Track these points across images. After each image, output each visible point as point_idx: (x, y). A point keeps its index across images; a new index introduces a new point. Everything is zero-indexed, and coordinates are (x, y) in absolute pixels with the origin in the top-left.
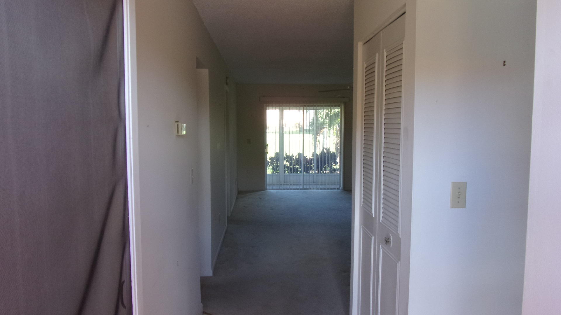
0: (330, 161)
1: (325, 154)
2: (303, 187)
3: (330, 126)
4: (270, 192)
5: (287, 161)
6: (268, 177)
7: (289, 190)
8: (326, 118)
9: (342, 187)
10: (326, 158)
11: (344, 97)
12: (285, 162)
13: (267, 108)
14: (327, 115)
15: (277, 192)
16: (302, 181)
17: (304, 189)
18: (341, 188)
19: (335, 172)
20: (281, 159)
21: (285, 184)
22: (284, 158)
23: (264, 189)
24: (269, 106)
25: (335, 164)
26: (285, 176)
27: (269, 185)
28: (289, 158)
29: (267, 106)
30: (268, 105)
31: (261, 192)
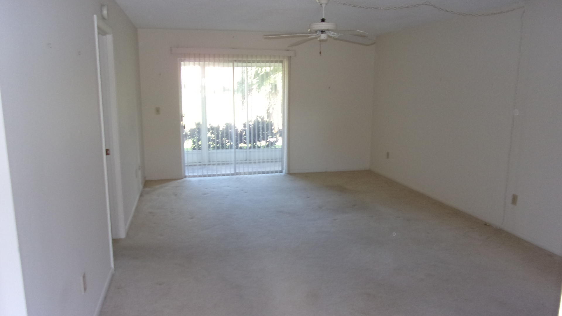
0: (265, 132)
1: (258, 122)
2: (235, 170)
3: (259, 87)
4: (190, 181)
5: (212, 133)
6: (186, 155)
7: (216, 177)
8: (254, 78)
9: (286, 170)
10: (261, 129)
11: (288, 50)
12: (209, 135)
13: (182, 63)
14: (257, 75)
15: (200, 181)
16: (233, 159)
17: (237, 174)
18: (284, 171)
19: (273, 146)
20: (203, 131)
21: (210, 163)
22: (207, 130)
23: (181, 177)
24: (185, 61)
25: (272, 136)
26: (209, 153)
27: (187, 166)
28: (214, 130)
29: (181, 61)
30: (183, 59)
31: (176, 183)
